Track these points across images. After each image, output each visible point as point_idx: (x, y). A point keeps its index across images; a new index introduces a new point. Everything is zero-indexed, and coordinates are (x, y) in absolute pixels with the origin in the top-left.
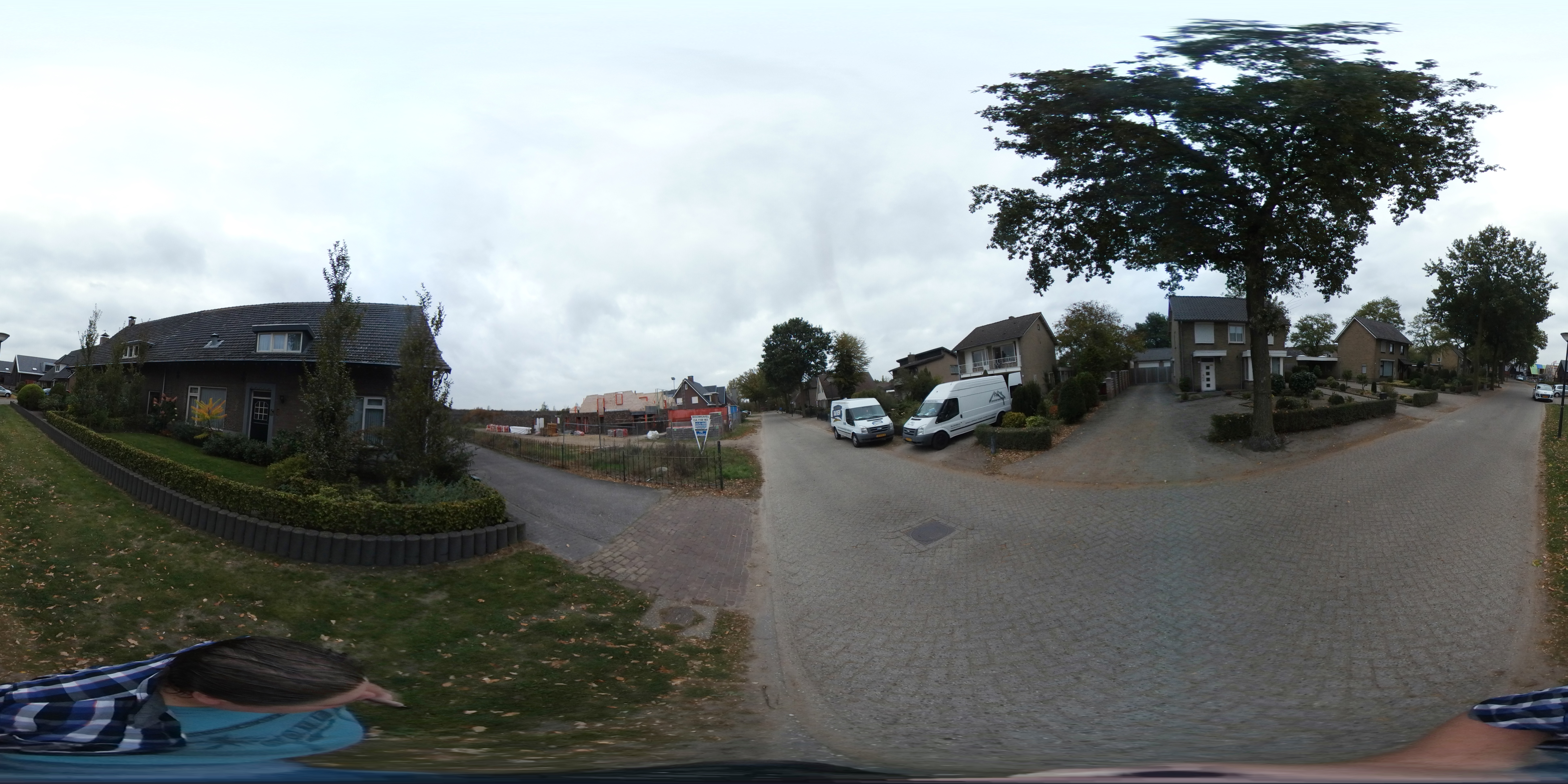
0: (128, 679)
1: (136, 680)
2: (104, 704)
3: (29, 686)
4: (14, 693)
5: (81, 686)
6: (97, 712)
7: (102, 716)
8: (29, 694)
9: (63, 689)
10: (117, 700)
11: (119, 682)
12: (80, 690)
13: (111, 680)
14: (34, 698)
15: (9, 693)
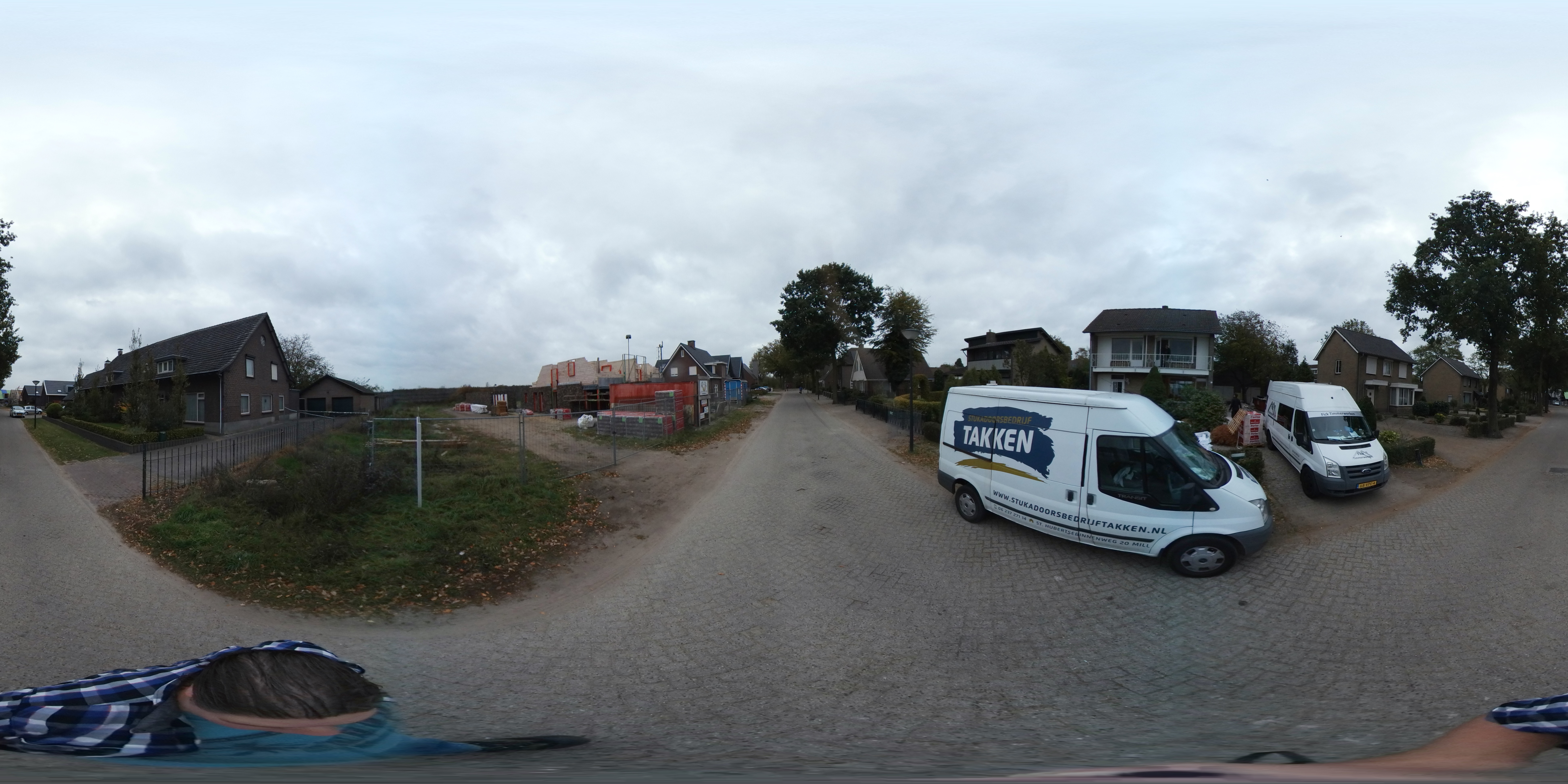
0: (147, 685)
1: (155, 685)
2: (119, 708)
3: (49, 690)
4: (32, 696)
5: (99, 691)
6: (110, 716)
7: (115, 720)
8: (46, 697)
9: (80, 693)
10: (131, 705)
11: (137, 687)
12: (97, 694)
13: (130, 685)
14: (50, 701)
15: (27, 696)
